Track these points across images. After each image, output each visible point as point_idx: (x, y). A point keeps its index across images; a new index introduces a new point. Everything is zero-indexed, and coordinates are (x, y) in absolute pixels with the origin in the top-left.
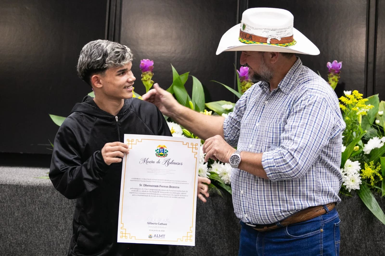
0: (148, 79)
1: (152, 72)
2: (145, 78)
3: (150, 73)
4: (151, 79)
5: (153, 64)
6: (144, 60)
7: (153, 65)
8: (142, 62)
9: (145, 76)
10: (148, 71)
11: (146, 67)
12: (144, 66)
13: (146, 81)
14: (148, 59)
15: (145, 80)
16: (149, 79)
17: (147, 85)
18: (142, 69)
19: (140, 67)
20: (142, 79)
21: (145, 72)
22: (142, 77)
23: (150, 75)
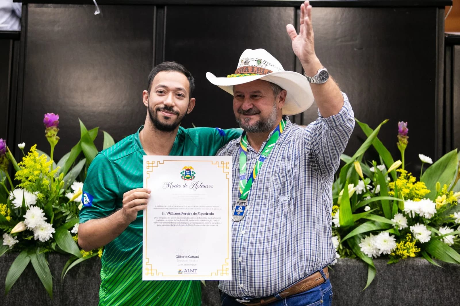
0: (52, 135)
1: (57, 127)
2: (49, 134)
3: (55, 128)
4: (57, 135)
5: (58, 118)
6: (48, 114)
7: (59, 120)
8: (46, 117)
9: (50, 132)
10: (52, 126)
11: (50, 121)
12: (48, 120)
13: (51, 137)
14: (52, 113)
15: (50, 135)
16: (54, 135)
17: (52, 142)
18: (46, 125)
19: (44, 122)
20: (46, 135)
21: (50, 128)
22: (46, 133)
23: (54, 130)
